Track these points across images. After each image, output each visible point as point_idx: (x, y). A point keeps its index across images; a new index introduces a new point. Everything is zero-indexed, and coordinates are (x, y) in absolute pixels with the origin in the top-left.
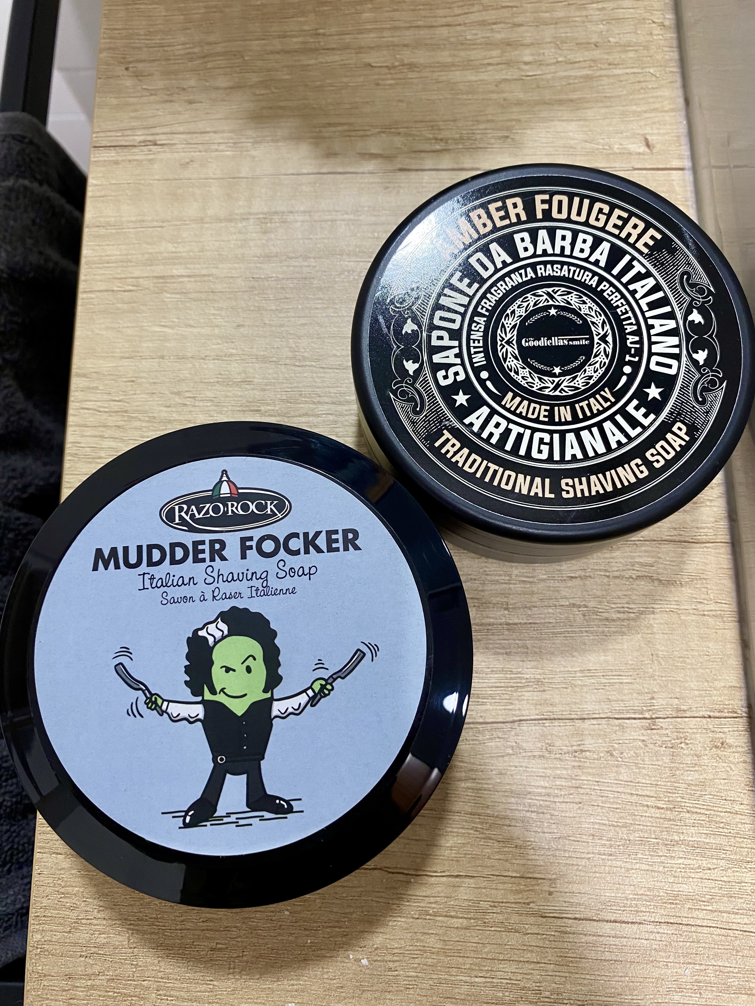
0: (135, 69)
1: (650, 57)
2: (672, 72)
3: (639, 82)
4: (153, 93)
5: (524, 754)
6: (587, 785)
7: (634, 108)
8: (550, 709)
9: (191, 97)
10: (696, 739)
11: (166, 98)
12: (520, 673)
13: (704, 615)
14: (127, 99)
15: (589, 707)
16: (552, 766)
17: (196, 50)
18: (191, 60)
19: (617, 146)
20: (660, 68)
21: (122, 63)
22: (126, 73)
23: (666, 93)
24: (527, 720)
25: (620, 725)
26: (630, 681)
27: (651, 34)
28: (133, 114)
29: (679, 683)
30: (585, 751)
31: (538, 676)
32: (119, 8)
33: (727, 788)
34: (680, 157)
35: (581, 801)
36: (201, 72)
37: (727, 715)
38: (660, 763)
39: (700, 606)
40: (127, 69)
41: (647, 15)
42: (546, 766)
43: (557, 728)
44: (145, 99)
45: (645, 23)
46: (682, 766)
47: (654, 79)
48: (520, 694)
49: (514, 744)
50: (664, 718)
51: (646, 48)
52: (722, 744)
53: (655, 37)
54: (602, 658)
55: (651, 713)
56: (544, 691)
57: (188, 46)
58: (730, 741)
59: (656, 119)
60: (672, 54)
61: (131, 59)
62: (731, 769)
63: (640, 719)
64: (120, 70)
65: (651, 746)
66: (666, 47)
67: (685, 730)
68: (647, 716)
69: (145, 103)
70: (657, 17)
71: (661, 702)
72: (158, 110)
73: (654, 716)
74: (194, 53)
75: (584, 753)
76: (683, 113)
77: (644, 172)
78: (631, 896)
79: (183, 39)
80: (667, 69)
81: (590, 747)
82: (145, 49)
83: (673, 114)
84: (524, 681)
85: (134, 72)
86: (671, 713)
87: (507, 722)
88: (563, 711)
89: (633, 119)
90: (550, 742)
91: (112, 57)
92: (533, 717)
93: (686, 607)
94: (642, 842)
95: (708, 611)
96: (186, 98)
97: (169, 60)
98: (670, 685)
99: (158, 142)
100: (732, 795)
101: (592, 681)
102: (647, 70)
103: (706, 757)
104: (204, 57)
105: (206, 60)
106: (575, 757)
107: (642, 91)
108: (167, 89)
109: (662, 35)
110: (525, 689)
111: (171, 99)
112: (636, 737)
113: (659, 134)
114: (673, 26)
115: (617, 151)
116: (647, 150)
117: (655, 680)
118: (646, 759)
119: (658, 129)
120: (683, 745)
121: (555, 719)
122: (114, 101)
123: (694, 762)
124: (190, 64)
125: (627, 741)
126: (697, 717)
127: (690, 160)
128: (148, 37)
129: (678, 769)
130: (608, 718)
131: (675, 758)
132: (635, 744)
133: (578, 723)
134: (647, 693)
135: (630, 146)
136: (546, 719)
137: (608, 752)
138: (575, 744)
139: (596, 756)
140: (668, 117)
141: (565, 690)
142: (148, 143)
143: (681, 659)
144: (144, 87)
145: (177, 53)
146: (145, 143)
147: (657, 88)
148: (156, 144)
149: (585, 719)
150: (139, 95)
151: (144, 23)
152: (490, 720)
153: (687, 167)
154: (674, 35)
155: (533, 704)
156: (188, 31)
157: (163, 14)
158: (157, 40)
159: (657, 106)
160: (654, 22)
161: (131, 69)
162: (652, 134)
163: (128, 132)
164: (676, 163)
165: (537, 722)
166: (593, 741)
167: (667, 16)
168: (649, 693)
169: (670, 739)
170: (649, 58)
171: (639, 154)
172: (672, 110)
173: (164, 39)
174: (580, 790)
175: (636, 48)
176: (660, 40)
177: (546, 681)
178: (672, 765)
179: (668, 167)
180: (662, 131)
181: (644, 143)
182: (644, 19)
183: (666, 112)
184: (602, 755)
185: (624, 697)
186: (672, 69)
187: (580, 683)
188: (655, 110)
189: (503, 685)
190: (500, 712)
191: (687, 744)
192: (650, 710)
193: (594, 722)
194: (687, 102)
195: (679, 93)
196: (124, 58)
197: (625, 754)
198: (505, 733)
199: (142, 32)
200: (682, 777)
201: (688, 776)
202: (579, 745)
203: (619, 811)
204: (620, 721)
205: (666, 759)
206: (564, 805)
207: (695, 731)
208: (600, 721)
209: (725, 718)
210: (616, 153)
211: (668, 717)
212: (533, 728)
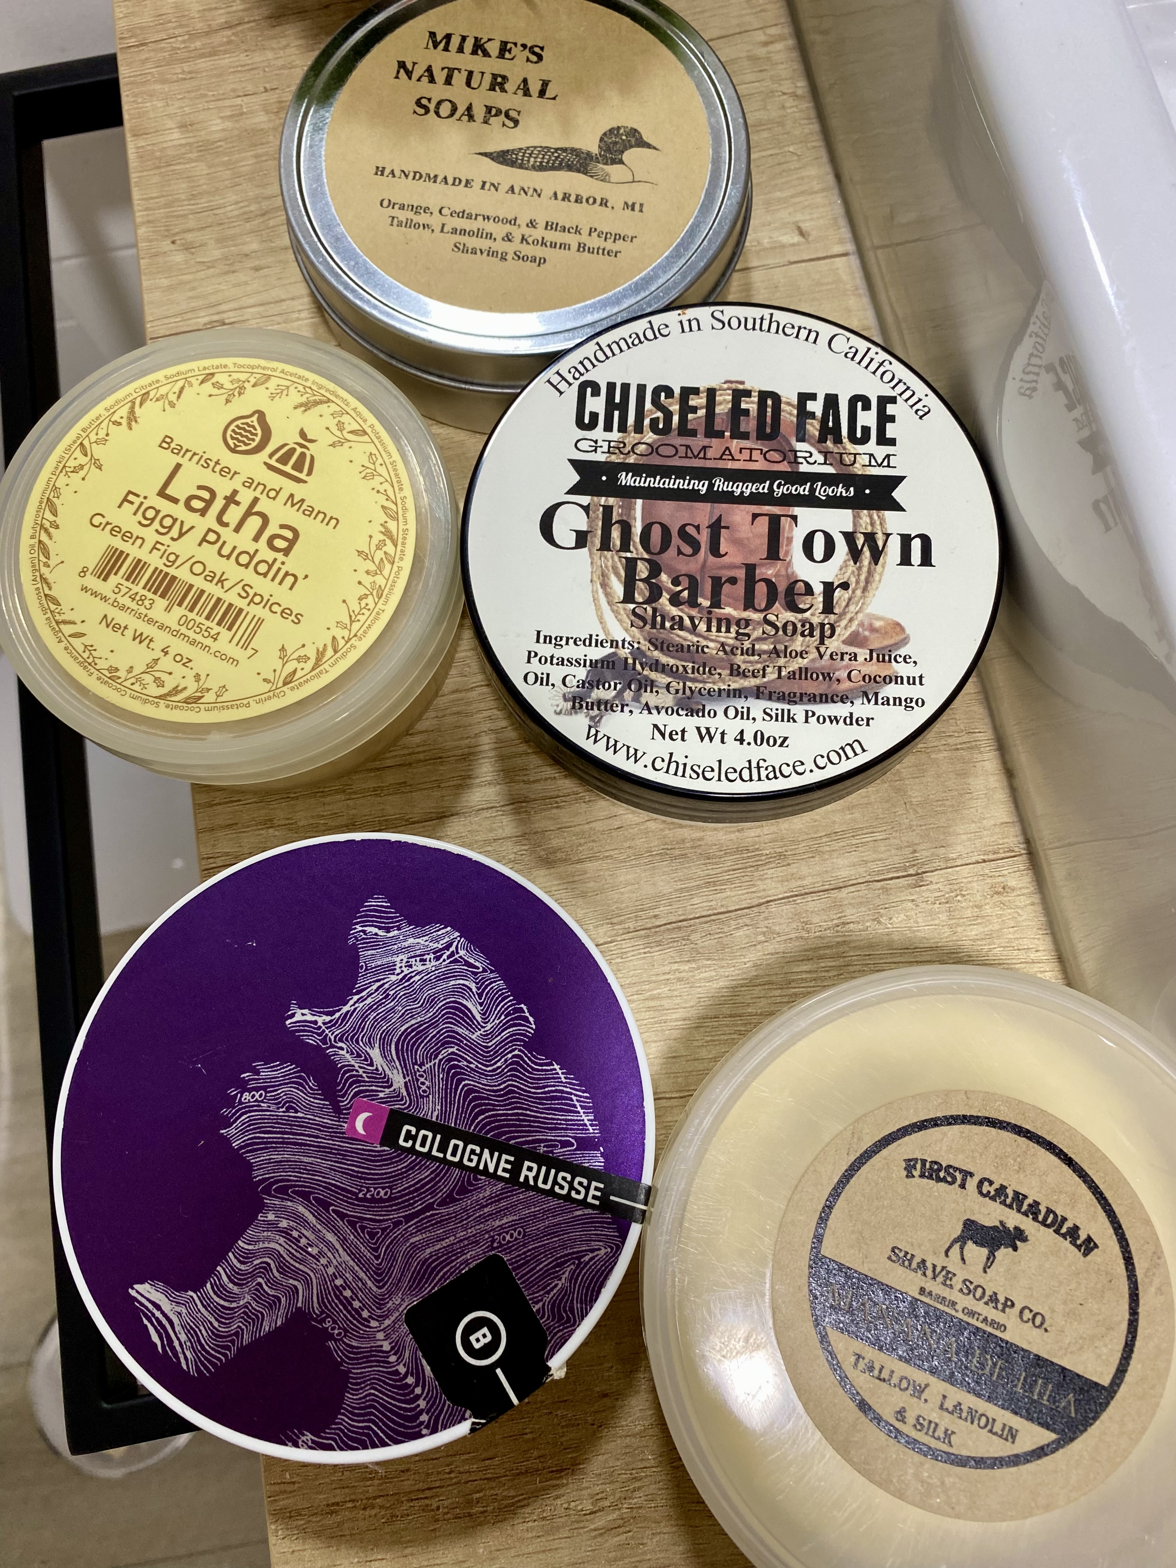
0: (183, 241)
1: (787, 133)
2: (815, 147)
3: (779, 164)
4: (210, 265)
5: (778, 939)
7: (778, 194)
8: (799, 883)
9: (257, 263)
10: (972, 888)
11: (227, 268)
12: (757, 849)
13: (958, 749)
14: (180, 277)
15: (844, 873)
16: (812, 946)
17: (252, 208)
18: (248, 220)
19: (766, 241)
20: (800, 145)
21: (167, 236)
22: (173, 247)
23: (812, 171)
24: (775, 900)
25: (882, 888)
26: (885, 837)
27: (783, 107)
28: (190, 294)
29: (942, 829)
30: (848, 923)
31: (780, 850)
32: (151, 173)
33: (1018, 936)
34: (841, 242)
36: (263, 232)
37: (1003, 855)
38: (936, 922)
39: (951, 741)
40: (173, 242)
41: (775, 86)
42: (805, 947)
43: (811, 903)
44: (201, 275)
45: (775, 96)
46: (962, 921)
47: (796, 158)
48: (762, 873)
49: (765, 929)
50: (932, 871)
51: (781, 124)
52: (1004, 888)
53: (789, 111)
54: (849, 816)
55: (915, 868)
56: (789, 865)
57: (242, 204)
58: (1012, 883)
59: (806, 203)
60: (811, 126)
61: (177, 230)
62: (1019, 915)
63: (904, 877)
64: (166, 245)
65: (924, 905)
66: (804, 119)
67: (959, 881)
68: (911, 871)
69: (203, 279)
70: (787, 87)
71: (925, 853)
72: (220, 284)
73: (919, 871)
74: (251, 212)
75: (847, 926)
76: (836, 191)
77: (803, 264)
79: (234, 197)
80: (809, 145)
81: (853, 918)
82: (191, 216)
83: (825, 194)
84: (764, 858)
85: (183, 245)
86: (938, 864)
87: (753, 907)
88: (814, 883)
89: (779, 207)
90: (805, 920)
91: (153, 232)
92: (781, 896)
93: (935, 744)
95: (961, 744)
96: (253, 265)
97: (221, 224)
98: (931, 834)
99: (227, 321)
100: (1026, 943)
101: (842, 844)
102: (786, 149)
103: (987, 907)
104: (263, 215)
105: (266, 217)
106: (837, 932)
107: (784, 174)
108: (226, 258)
109: (796, 106)
110: (767, 867)
111: (233, 269)
112: (903, 898)
113: (812, 219)
114: (806, 94)
115: (768, 246)
116: (801, 239)
117: (913, 831)
118: (920, 920)
119: (810, 214)
120: (959, 898)
121: (807, 894)
122: (165, 282)
123: (975, 914)
124: (248, 225)
125: (894, 904)
126: (970, 864)
127: (853, 243)
128: (192, 202)
129: (958, 925)
130: (866, 882)
131: (952, 913)
132: (904, 905)
133: (835, 894)
134: (907, 847)
135: (781, 238)
136: (796, 896)
137: (874, 920)
138: (834, 917)
139: (861, 927)
140: (819, 199)
141: (813, 859)
142: (215, 324)
143: (940, 803)
144: (198, 260)
145: (230, 214)
146: (211, 326)
147: (800, 168)
148: (224, 324)
149: (841, 888)
150: (194, 270)
151: (184, 186)
152: (733, 908)
153: (851, 251)
154: (811, 105)
155: (778, 881)
156: (240, 187)
157: (205, 172)
158: (203, 203)
159: (805, 188)
160: (784, 94)
161: (178, 242)
162: (804, 221)
163: (189, 315)
164: (837, 249)
165: (786, 900)
166: (854, 911)
167: (799, 84)
168: (909, 847)
169: (942, 893)
170: (786, 136)
171: (793, 245)
172: (823, 190)
173: (212, 201)
175: (769, 126)
176: (794, 112)
177: (789, 853)
178: (951, 922)
179: (829, 254)
180: (815, 216)
181: (797, 232)
182: (772, 92)
183: (816, 193)
184: (867, 924)
185: (882, 855)
186: (814, 144)
187: (827, 848)
188: (802, 193)
189: (740, 866)
190: (743, 897)
191: (964, 896)
192: (914, 865)
193: (852, 889)
194: (838, 177)
195: (827, 169)
196: (167, 230)
197: (895, 919)
198: (752, 919)
199: (183, 197)
200: (964, 934)
201: (971, 930)
202: (840, 918)
204: (882, 883)
205: (943, 917)
207: (970, 879)
208: (858, 887)
209: (1002, 859)
210: (767, 249)
211: (937, 870)
212: (784, 908)
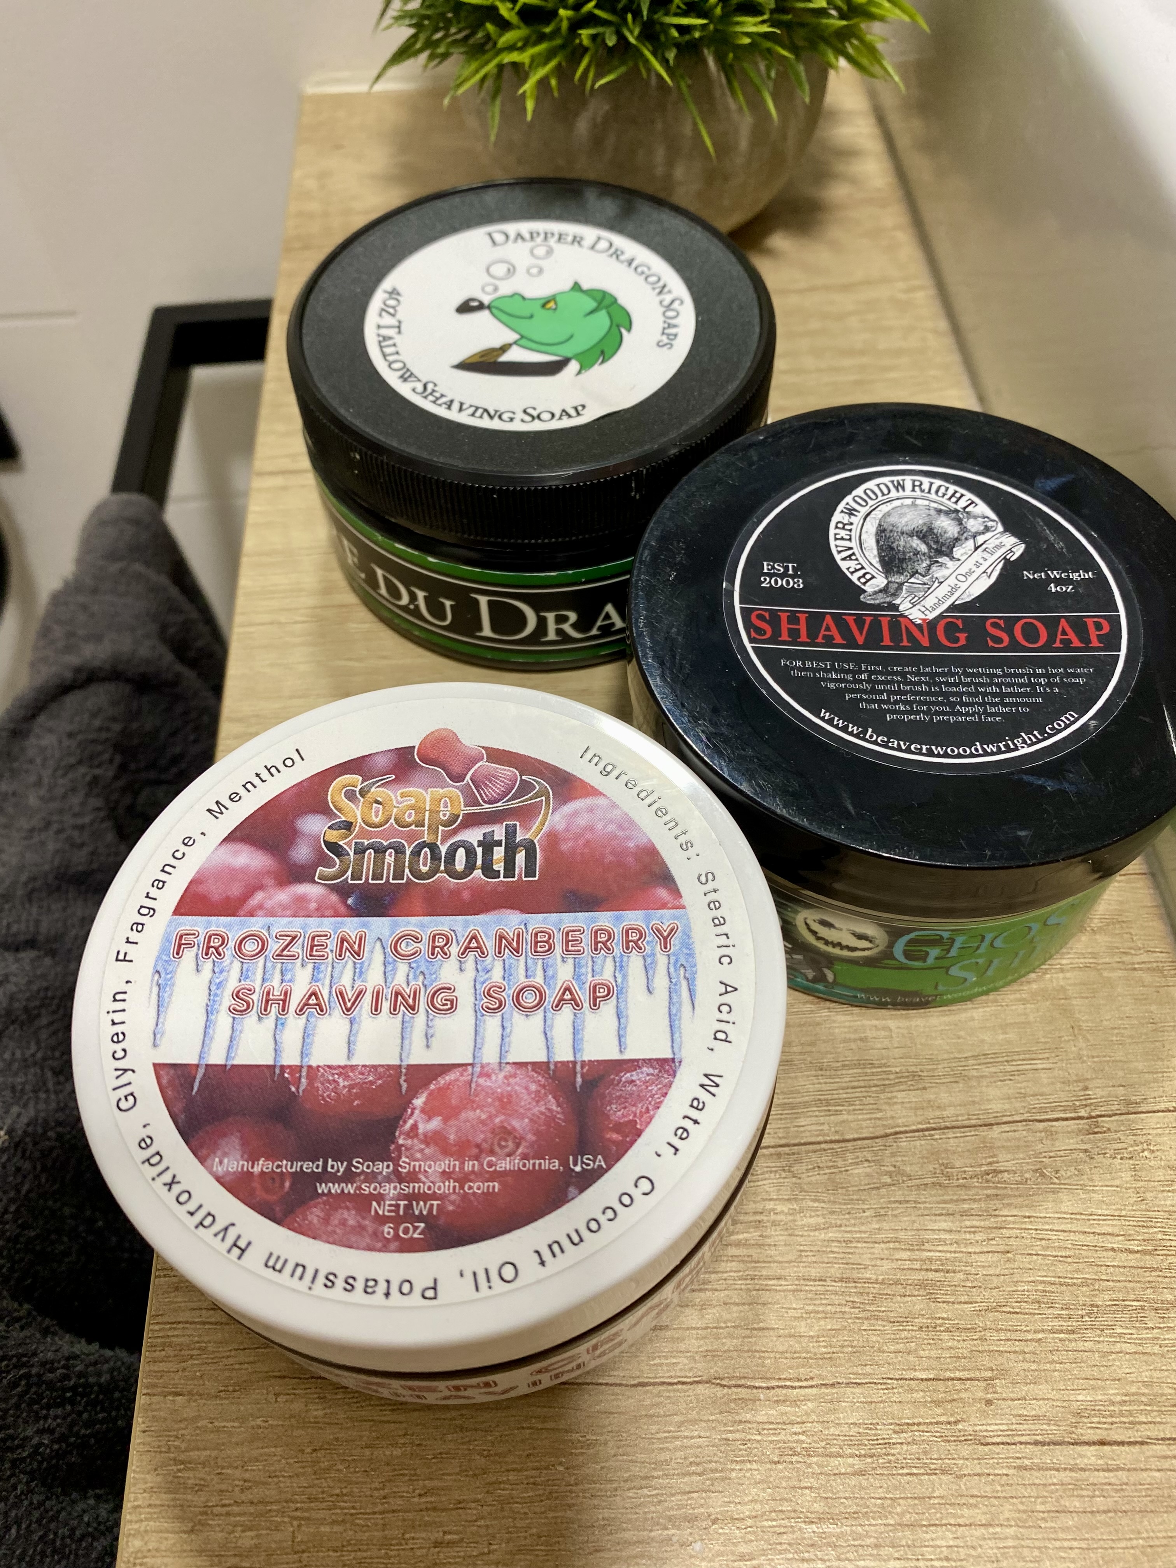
5: (910, 1183)
6: (1014, 1223)
8: (938, 1113)
10: (1163, 1143)
12: (885, 1065)
13: (1135, 969)
15: (996, 1107)
16: (955, 1198)
24: (906, 1132)
25: (1045, 1130)
26: (1048, 1066)
29: (1120, 1064)
30: (1002, 1172)
31: (913, 1069)
35: (1007, 1248)
38: (1117, 1182)
39: (1127, 959)
42: (946, 1198)
43: (952, 1141)
48: (889, 1095)
49: (893, 1169)
50: (1110, 1116)
54: (1001, 1037)
55: (1088, 1109)
56: (925, 1088)
68: (1083, 1113)
71: (1099, 1092)
73: (1093, 1114)
75: (1000, 1174)
78: (1119, 1398)
81: (1009, 1165)
84: (892, 1077)
87: (877, 1137)
88: (957, 1116)
90: (946, 1161)
92: (914, 1128)
93: (1107, 960)
94: (1117, 1307)
95: (1138, 963)
98: (1107, 1068)
101: (993, 1069)
106: (987, 1180)
110: (897, 1088)
112: (1073, 1145)
117: (1083, 1062)
120: (1146, 1153)
121: (947, 1128)
123: (1168, 1178)
125: (1062, 1153)
130: (1025, 1121)
131: (1139, 1173)
132: (1074, 1156)
133: (984, 1132)
134: (1076, 1081)
136: (934, 1129)
137: (1035, 1169)
138: (985, 1161)
139: (1019, 1179)
141: (955, 1085)
143: (1116, 1031)
149: (992, 1125)
152: (851, 1137)
155: (911, 1108)
165: (921, 1134)
166: (1010, 1156)
168: (1079, 1081)
169: (1124, 1145)
174: (1004, 1231)
177: (925, 1074)
184: (1027, 1175)
185: (1044, 1089)
187: (975, 1073)
189: (862, 1084)
190: (864, 1124)
191: (1153, 1151)
192: (1086, 1103)
193: (1006, 1128)
197: (1062, 1172)
198: (875, 1153)
202: (990, 1163)
203: (1069, 1260)
204: (1045, 1124)
205: (1127, 1176)
206: (983, 1257)
207: (1159, 1131)
208: (1013, 1127)
211: (1116, 1114)
212: (918, 1143)
